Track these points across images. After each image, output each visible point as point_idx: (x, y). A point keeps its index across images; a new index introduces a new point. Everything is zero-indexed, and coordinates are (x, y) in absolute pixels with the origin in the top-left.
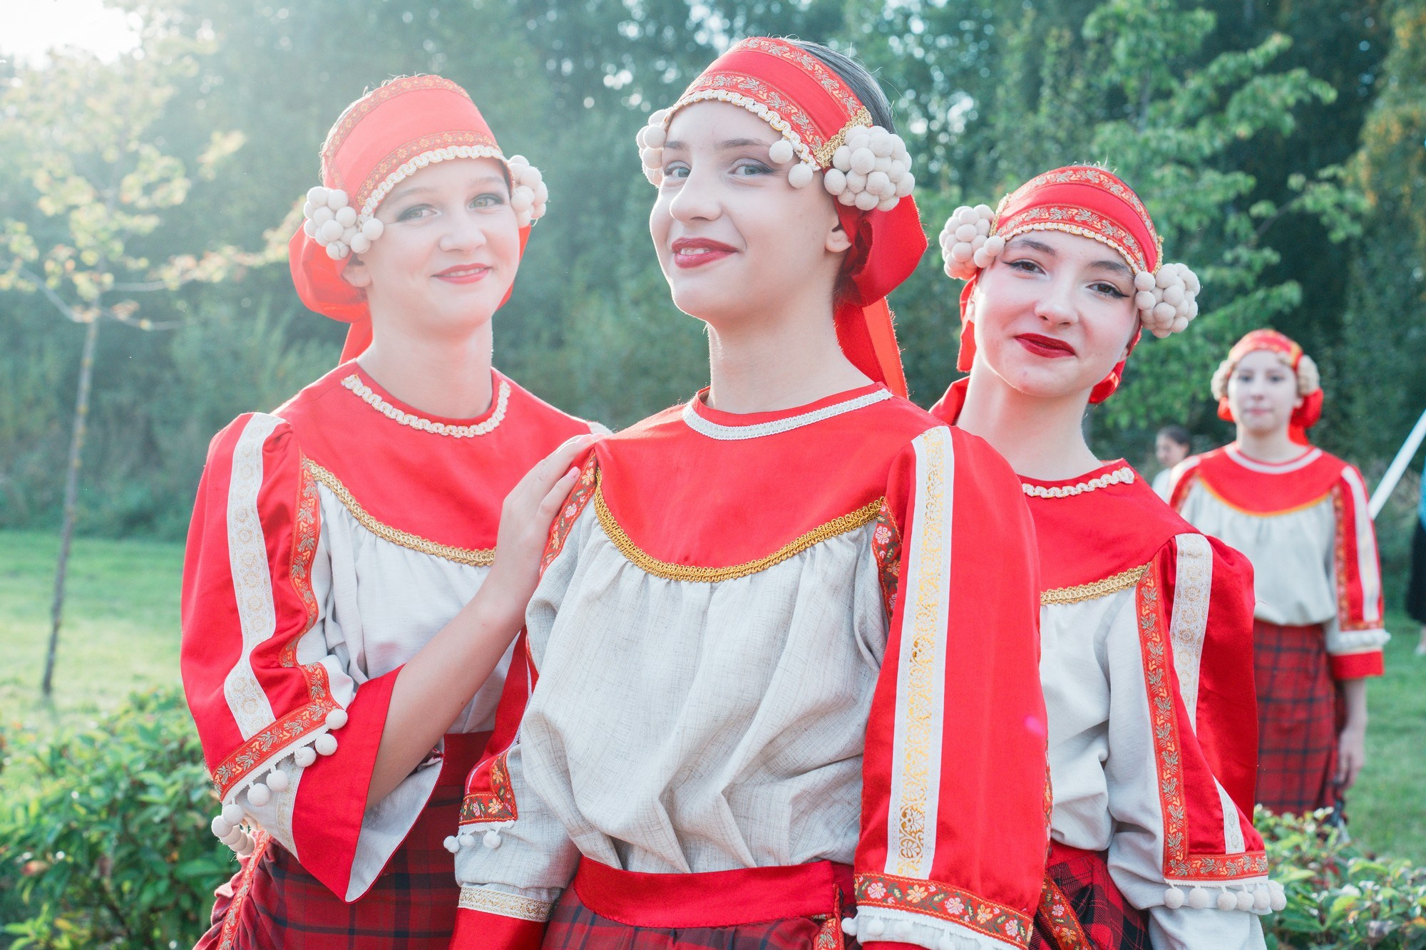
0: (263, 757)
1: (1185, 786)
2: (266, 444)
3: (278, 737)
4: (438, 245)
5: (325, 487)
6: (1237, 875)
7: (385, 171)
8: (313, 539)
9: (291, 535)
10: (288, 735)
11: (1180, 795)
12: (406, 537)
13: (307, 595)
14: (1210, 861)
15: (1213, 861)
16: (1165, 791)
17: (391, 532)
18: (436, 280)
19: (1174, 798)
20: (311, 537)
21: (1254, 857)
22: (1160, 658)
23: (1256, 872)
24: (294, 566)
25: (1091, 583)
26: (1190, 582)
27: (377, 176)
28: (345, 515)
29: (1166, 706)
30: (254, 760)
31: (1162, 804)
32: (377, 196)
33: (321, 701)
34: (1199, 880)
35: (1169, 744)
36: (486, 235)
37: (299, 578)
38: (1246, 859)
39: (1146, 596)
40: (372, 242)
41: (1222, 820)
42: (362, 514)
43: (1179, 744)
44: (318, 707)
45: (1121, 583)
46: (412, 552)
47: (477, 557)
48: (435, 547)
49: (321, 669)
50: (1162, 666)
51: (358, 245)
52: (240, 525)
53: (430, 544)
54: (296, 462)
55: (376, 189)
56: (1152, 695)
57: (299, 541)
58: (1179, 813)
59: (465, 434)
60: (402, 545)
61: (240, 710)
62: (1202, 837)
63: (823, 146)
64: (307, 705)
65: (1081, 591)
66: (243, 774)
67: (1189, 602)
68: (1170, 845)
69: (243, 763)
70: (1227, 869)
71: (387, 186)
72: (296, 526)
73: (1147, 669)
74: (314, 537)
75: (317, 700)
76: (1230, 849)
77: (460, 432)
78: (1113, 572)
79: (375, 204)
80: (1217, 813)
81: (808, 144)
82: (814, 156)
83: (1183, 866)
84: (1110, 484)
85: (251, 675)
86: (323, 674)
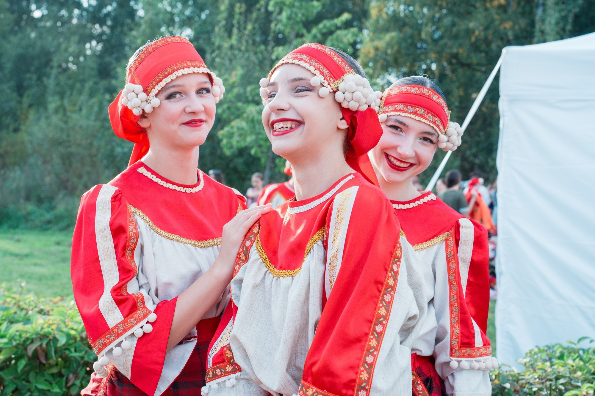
0: (119, 335)
1: (461, 320)
2: (112, 199)
3: (126, 326)
4: (184, 110)
5: (138, 217)
6: (479, 355)
7: (162, 77)
8: (136, 239)
9: (126, 237)
10: (130, 325)
11: (458, 324)
12: (174, 236)
13: (133, 263)
14: (469, 350)
15: (470, 350)
16: (452, 322)
17: (167, 234)
18: (183, 125)
19: (456, 325)
20: (135, 238)
21: (486, 348)
22: (454, 269)
23: (487, 354)
24: (128, 251)
25: (428, 241)
26: (466, 238)
27: (158, 80)
28: (148, 227)
29: (455, 288)
30: (115, 337)
31: (451, 327)
32: (158, 88)
33: (142, 309)
34: (464, 357)
35: (455, 303)
36: (204, 106)
37: (129, 256)
38: (483, 349)
39: (449, 244)
40: (154, 108)
41: (474, 334)
42: (155, 227)
43: (459, 304)
44: (141, 311)
45: (440, 240)
46: (177, 242)
47: (201, 244)
48: (186, 240)
49: (141, 295)
50: (455, 272)
51: (148, 109)
52: (102, 234)
53: (184, 239)
54: (126, 206)
55: (158, 85)
56: (450, 284)
57: (130, 240)
58: (457, 331)
59: (192, 191)
60: (172, 240)
61: (107, 315)
62: (466, 341)
63: (334, 82)
64: (137, 311)
65: (425, 245)
66: (110, 343)
67: (465, 246)
68: (453, 344)
69: (110, 338)
70: (475, 353)
71: (163, 84)
72: (128, 234)
73: (449, 273)
74: (136, 238)
75: (140, 308)
76: (477, 345)
77: (190, 190)
78: (436, 236)
79: (157, 92)
80: (472, 331)
81: (327, 80)
82: (330, 86)
83: (458, 352)
84: (428, 201)
85: (111, 299)
86: (142, 297)
